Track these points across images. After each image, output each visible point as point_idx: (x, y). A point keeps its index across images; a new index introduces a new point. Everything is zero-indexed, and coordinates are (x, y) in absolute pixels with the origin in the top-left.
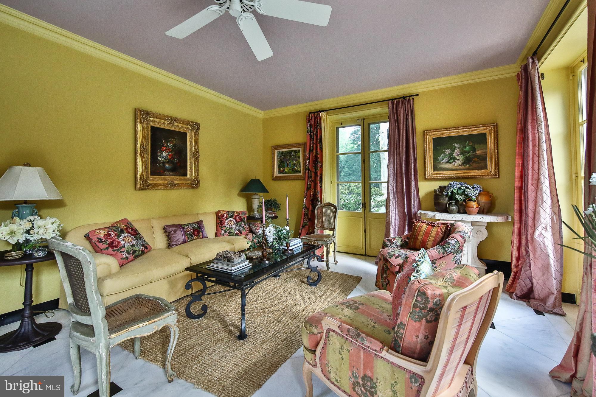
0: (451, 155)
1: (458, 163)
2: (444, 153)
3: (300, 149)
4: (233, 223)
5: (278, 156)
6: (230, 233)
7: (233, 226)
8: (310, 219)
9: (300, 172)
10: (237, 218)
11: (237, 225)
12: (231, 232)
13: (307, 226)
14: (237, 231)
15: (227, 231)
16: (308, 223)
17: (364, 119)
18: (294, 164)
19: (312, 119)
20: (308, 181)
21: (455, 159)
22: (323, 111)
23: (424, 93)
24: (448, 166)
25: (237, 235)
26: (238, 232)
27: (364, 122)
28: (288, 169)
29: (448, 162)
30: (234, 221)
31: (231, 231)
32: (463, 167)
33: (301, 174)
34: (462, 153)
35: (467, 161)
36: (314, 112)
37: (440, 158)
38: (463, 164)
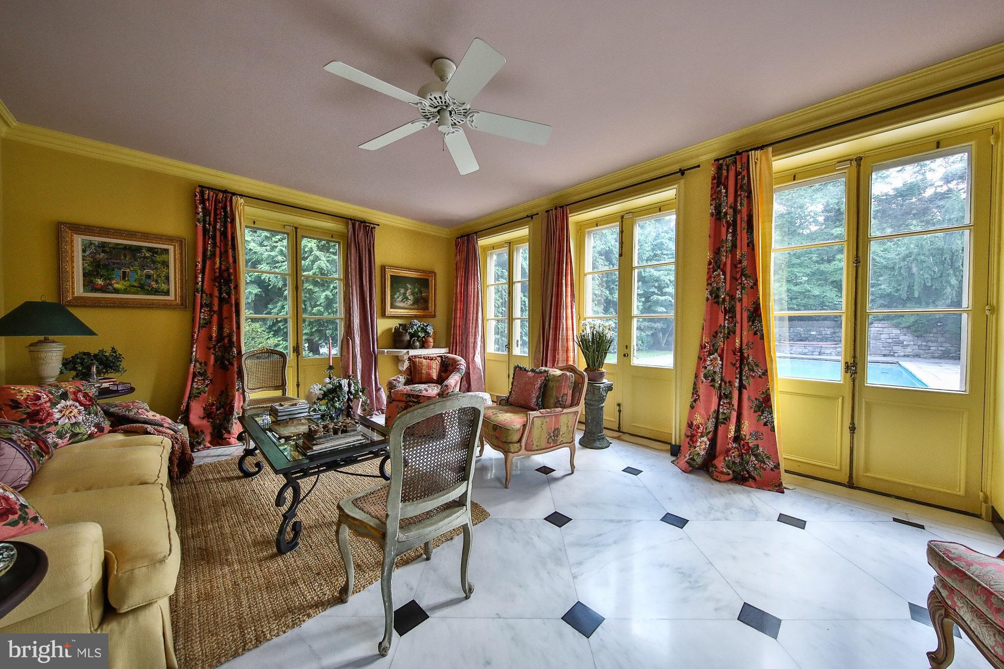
0: (405, 294)
1: (410, 302)
2: (399, 291)
3: (171, 248)
4: (76, 410)
5: (84, 251)
6: (74, 435)
7: (80, 418)
8: (211, 380)
9: (167, 293)
10: (81, 396)
11: (89, 414)
12: (78, 434)
13: (205, 393)
14: (93, 428)
15: (67, 432)
16: (206, 389)
17: (296, 228)
18: (148, 277)
19: (208, 199)
20: (201, 312)
21: (407, 298)
22: (242, 196)
23: (385, 225)
24: (401, 305)
25: (91, 436)
26: (96, 430)
27: (296, 232)
28: (127, 283)
29: (402, 301)
30: (76, 407)
31: (78, 431)
32: (413, 307)
33: (172, 297)
34: (413, 294)
35: (416, 302)
36: (219, 190)
37: (396, 296)
38: (413, 304)
